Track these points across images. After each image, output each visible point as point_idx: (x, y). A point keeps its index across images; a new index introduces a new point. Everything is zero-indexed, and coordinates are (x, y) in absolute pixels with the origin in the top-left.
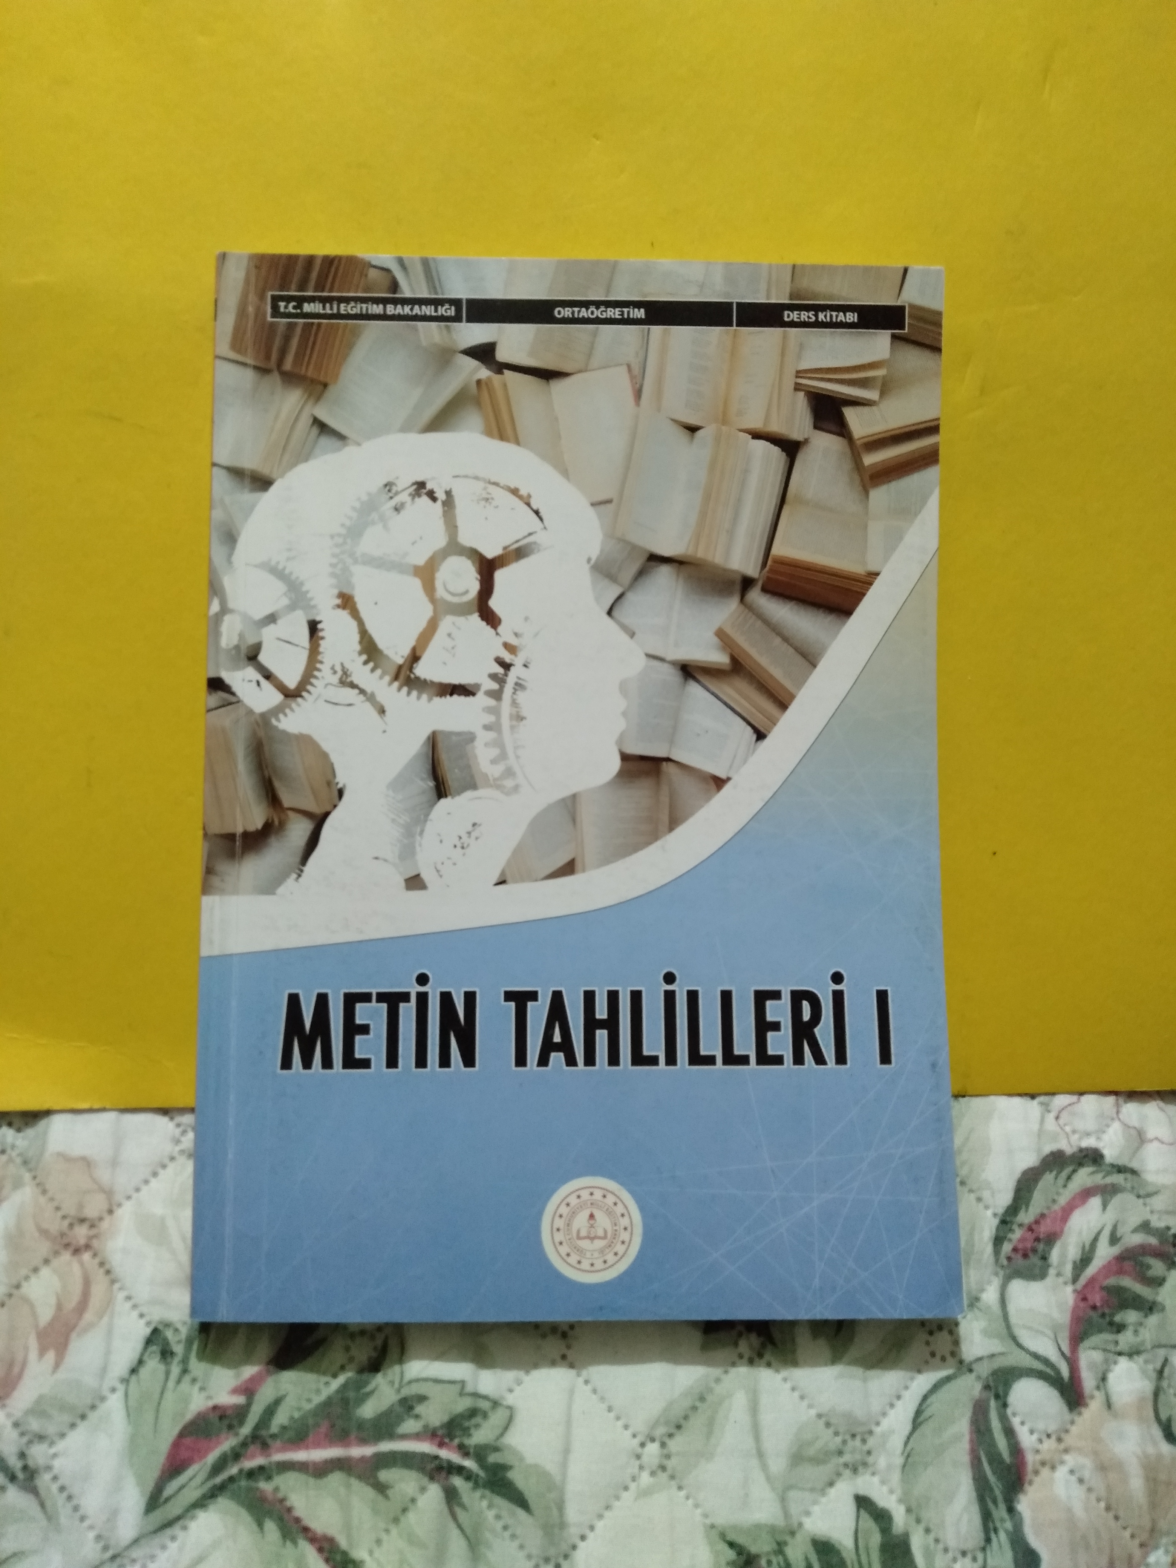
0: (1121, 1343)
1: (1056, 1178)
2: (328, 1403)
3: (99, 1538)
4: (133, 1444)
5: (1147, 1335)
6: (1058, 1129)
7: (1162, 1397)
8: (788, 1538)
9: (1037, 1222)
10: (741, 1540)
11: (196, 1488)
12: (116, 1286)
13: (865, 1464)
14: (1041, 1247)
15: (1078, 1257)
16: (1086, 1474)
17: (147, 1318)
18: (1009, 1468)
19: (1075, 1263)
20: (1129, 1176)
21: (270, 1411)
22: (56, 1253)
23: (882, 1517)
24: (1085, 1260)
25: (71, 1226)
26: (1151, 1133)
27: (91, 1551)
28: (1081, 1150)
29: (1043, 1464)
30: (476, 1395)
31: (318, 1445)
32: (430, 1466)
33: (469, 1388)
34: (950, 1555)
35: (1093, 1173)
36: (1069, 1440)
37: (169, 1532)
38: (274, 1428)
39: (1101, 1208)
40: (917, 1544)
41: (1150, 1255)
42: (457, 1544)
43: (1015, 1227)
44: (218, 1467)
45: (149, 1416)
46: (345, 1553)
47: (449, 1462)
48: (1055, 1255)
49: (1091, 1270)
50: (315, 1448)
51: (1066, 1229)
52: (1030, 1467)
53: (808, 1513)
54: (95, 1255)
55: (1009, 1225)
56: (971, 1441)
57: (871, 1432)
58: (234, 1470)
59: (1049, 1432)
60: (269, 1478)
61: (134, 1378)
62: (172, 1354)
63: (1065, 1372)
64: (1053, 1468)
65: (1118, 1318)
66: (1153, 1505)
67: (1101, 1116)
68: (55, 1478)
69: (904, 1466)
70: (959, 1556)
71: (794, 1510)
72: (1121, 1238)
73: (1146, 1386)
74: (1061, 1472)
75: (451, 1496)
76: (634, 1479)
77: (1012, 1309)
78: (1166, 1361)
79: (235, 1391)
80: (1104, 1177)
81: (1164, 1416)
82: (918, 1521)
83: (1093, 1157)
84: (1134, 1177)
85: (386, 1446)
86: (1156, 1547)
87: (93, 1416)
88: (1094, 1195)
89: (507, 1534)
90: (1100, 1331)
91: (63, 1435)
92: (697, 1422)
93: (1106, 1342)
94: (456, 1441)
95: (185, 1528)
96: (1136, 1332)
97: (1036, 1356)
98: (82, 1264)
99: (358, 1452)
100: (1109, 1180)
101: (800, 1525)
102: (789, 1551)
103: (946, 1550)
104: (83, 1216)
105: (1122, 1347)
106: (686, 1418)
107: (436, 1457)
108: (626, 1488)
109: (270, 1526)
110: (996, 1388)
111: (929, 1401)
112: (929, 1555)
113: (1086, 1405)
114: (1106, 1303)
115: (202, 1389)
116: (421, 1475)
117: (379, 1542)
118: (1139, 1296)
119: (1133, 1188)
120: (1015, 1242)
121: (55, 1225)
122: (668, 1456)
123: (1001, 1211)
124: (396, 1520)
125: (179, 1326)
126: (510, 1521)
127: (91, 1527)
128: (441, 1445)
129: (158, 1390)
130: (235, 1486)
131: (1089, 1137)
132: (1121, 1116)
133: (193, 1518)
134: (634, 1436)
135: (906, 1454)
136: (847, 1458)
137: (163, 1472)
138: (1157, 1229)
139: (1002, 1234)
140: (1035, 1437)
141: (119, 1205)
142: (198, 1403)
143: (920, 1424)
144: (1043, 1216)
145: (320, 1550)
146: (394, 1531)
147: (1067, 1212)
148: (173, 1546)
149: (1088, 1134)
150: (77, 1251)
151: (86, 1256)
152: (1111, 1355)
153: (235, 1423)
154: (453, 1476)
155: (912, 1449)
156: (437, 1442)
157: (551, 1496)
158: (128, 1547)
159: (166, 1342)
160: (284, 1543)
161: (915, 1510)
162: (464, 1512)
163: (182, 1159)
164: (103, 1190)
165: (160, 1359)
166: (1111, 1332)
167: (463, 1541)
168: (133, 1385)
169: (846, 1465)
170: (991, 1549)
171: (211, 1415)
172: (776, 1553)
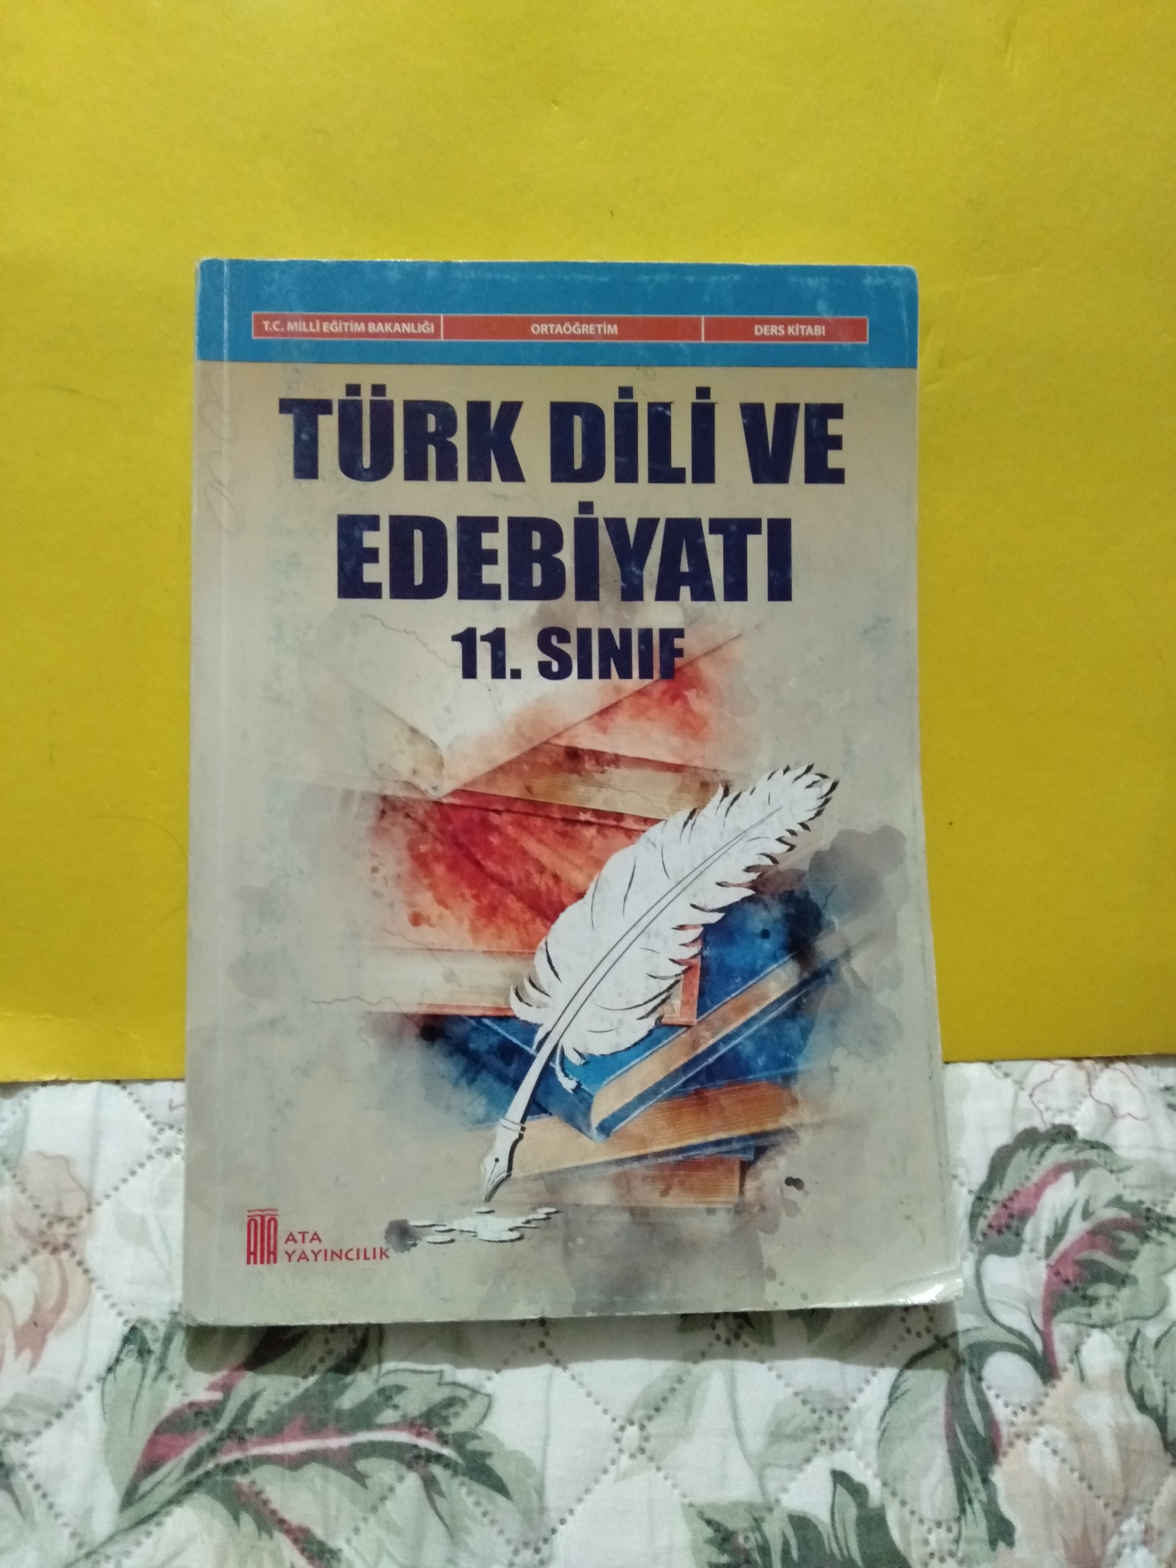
0: (1094, 1315)
1: (1029, 1155)
2: (306, 1395)
3: (73, 1535)
4: (109, 1441)
5: (1119, 1308)
6: (1032, 1106)
7: (1134, 1368)
8: (765, 1514)
9: (1011, 1199)
10: (717, 1517)
11: (171, 1485)
12: (94, 1286)
13: (841, 1440)
14: (1015, 1223)
15: (1051, 1232)
16: (1061, 1445)
17: (126, 1317)
18: (984, 1441)
19: (1048, 1239)
20: (1102, 1152)
21: (247, 1406)
22: (35, 1252)
23: (858, 1491)
24: (1058, 1235)
25: (50, 1224)
26: (1123, 1109)
27: (65, 1548)
28: (1055, 1127)
29: (1018, 1436)
30: (455, 1384)
31: (294, 1438)
32: (408, 1456)
33: (447, 1378)
34: (926, 1526)
35: (1065, 1150)
36: (1043, 1412)
37: (143, 1528)
38: (251, 1422)
39: (1073, 1183)
40: (892, 1517)
41: (1124, 1229)
42: (435, 1530)
43: (990, 1204)
44: (192, 1465)
45: (126, 1413)
46: (321, 1544)
47: (427, 1450)
48: (1028, 1232)
49: (1064, 1245)
50: (290, 1441)
51: (1039, 1205)
52: (1005, 1439)
53: (785, 1490)
54: (73, 1254)
55: (984, 1202)
56: (947, 1414)
57: (847, 1409)
58: (210, 1465)
59: (1024, 1404)
60: (246, 1471)
61: (111, 1376)
62: (149, 1352)
63: (1039, 1345)
64: (1028, 1440)
65: (1090, 1292)
66: (1127, 1474)
67: (1073, 1093)
68: (30, 1476)
69: (880, 1440)
70: (934, 1527)
71: (772, 1486)
72: (1092, 1214)
73: (1119, 1358)
74: (1036, 1444)
75: (430, 1484)
76: (613, 1462)
77: (987, 1284)
78: (1138, 1333)
79: (212, 1387)
80: (1077, 1153)
81: (1136, 1387)
82: (894, 1494)
83: (1066, 1134)
84: (1108, 1153)
85: (364, 1437)
86: (1129, 1516)
87: (68, 1415)
88: (1067, 1171)
89: (486, 1520)
90: (1073, 1304)
91: (38, 1434)
92: (677, 1403)
93: (1079, 1315)
94: (435, 1430)
95: (159, 1524)
96: (1109, 1305)
97: (1010, 1330)
98: (60, 1264)
99: (335, 1443)
100: (1083, 1156)
101: (778, 1501)
102: (767, 1528)
103: (921, 1521)
104: (62, 1214)
105: (1096, 1319)
106: (665, 1400)
107: (415, 1447)
108: (605, 1471)
109: (247, 1521)
110: (971, 1361)
111: (905, 1375)
112: (904, 1527)
113: (1058, 1377)
114: (1078, 1277)
115: (178, 1387)
116: (398, 1464)
117: (357, 1530)
118: (1111, 1269)
119: (1106, 1163)
120: (990, 1219)
121: (34, 1223)
122: (647, 1439)
123: (976, 1187)
124: (374, 1509)
125: (157, 1323)
126: (490, 1508)
127: (66, 1525)
128: (419, 1434)
129: (135, 1388)
130: (209, 1482)
131: (1062, 1114)
132: (1093, 1093)
133: (168, 1514)
134: (614, 1420)
135: (882, 1429)
136: (824, 1434)
137: (138, 1469)
138: (1130, 1204)
139: (977, 1210)
140: (1010, 1410)
141: (99, 1204)
142: (174, 1400)
143: (897, 1398)
144: (1016, 1192)
145: (296, 1541)
146: (372, 1520)
147: (1040, 1189)
148: (148, 1543)
149: (1061, 1111)
150: (55, 1250)
151: (65, 1255)
152: (1084, 1329)
153: (211, 1419)
154: (431, 1464)
155: (888, 1423)
156: (415, 1431)
157: (531, 1481)
158: (104, 1544)
159: (144, 1340)
160: (260, 1535)
161: (891, 1483)
162: (443, 1500)
163: (160, 1158)
164: (83, 1190)
165: (137, 1358)
166: (1084, 1305)
167: (442, 1528)
168: (109, 1385)
169: (823, 1442)
170: (966, 1519)
171: (187, 1411)
172: (753, 1530)
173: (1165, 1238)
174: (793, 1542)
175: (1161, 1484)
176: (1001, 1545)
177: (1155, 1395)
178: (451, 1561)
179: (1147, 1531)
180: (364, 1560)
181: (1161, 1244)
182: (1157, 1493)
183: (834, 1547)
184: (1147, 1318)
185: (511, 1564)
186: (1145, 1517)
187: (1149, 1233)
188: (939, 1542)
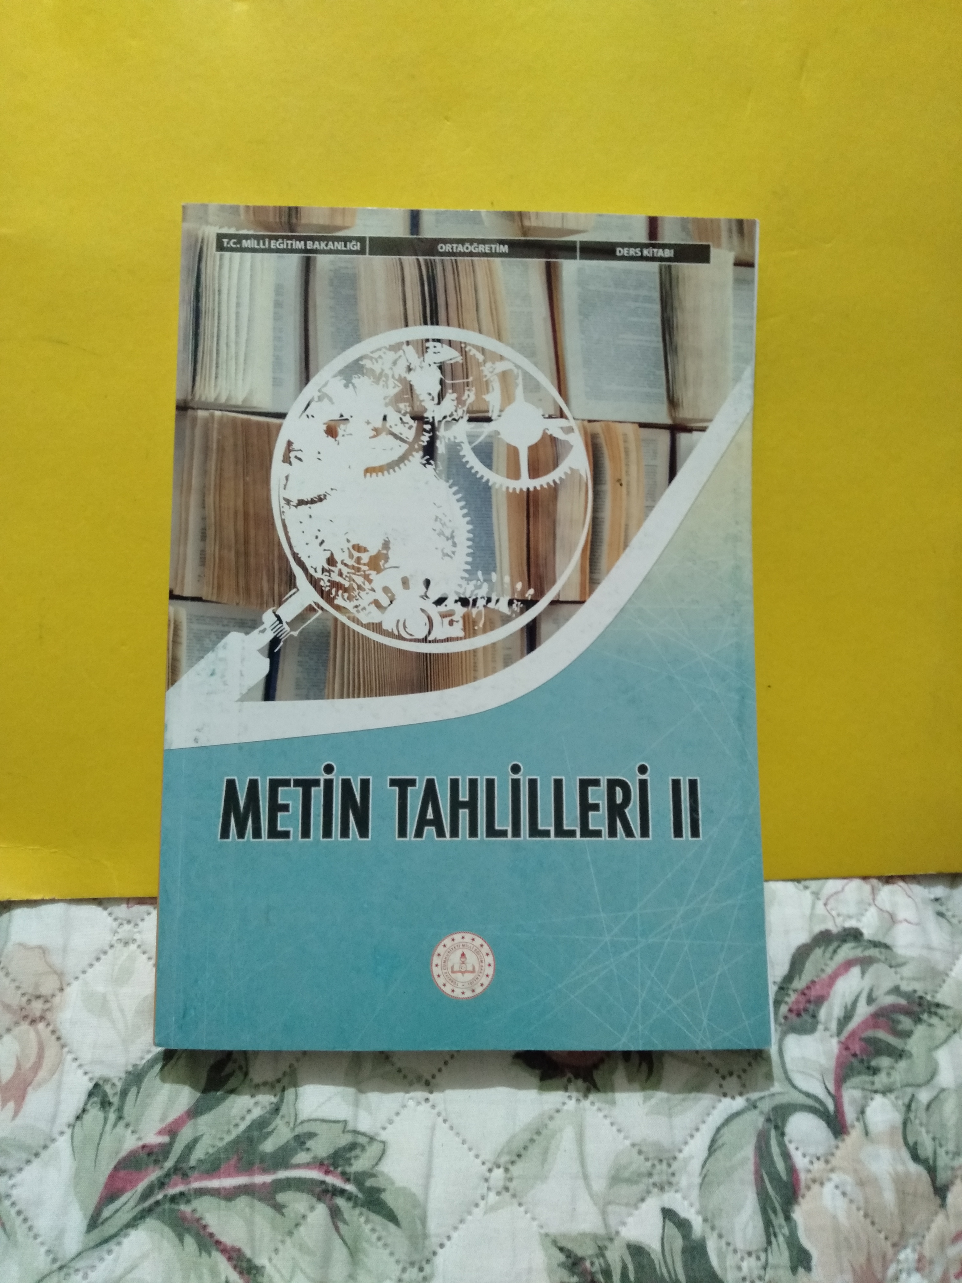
0: (876, 1083)
1: (824, 952)
2: (236, 1142)
3: (49, 1252)
4: (77, 1176)
5: (897, 1076)
6: (827, 914)
7: (909, 1127)
8: (607, 1243)
9: (808, 988)
10: (569, 1246)
11: (129, 1211)
12: (66, 1050)
13: (670, 1184)
14: (811, 1007)
15: (842, 1014)
16: (849, 1189)
17: (90, 1075)
18: (785, 1185)
19: (839, 1020)
20: (883, 950)
21: (190, 1148)
22: (17, 1023)
23: (683, 1225)
24: (848, 1017)
25: (29, 1001)
26: (902, 914)
27: (42, 1263)
28: (845, 929)
29: (814, 1181)
30: (356, 1132)
31: (229, 1175)
32: (318, 1190)
33: (350, 1127)
34: (739, 1255)
35: (854, 948)
36: (834, 1162)
37: (106, 1247)
38: (192, 1163)
39: (859, 975)
40: (712, 1248)
41: (901, 1013)
42: (340, 1253)
43: (791, 992)
44: (145, 1196)
45: (91, 1154)
46: (249, 1261)
47: (333, 1186)
48: (822, 1014)
49: (853, 1025)
50: (226, 1177)
51: (832, 993)
52: (803, 1184)
53: (624, 1224)
54: (48, 1025)
55: (786, 991)
56: (755, 1163)
57: (675, 1158)
58: (159, 1196)
59: (818, 1155)
60: (188, 1202)
61: (79, 1123)
62: (110, 1104)
63: (831, 1106)
64: (822, 1184)
65: (873, 1063)
66: (903, 1212)
67: (860, 902)
68: (14, 1204)
69: (701, 1185)
70: (746, 1256)
71: (613, 1221)
72: (876, 999)
73: (896, 1117)
74: (829, 1187)
75: (335, 1213)
76: (483, 1198)
77: (787, 1058)
78: (913, 1097)
79: (160, 1133)
80: (863, 951)
81: (911, 1141)
82: (713, 1228)
83: (854, 935)
84: (888, 951)
85: (282, 1174)
86: (905, 1247)
87: (45, 1154)
88: (855, 965)
89: (380, 1244)
90: (859, 1073)
91: (20, 1170)
92: (535, 1151)
93: (865, 1082)
94: (340, 1169)
95: (119, 1244)
96: (889, 1074)
97: (808, 1095)
98: (37, 1032)
99: (260, 1179)
100: (867, 953)
101: (617, 1233)
102: (608, 1254)
103: (735, 1251)
104: (38, 993)
105: (878, 1086)
106: (525, 1148)
107: (323, 1182)
108: (477, 1205)
109: (189, 1240)
110: (776, 1119)
111: (722, 1132)
112: (722, 1256)
113: (847, 1133)
114: (863, 1051)
115: (133, 1132)
116: (310, 1197)
117: (276, 1250)
118: (891, 1046)
119: (886, 959)
120: (790, 1005)
121: (16, 1000)
122: (511, 1179)
123: (779, 980)
124: (290, 1233)
125: (116, 1081)
126: (384, 1234)
127: (42, 1244)
128: (327, 1172)
129: (98, 1133)
130: (159, 1209)
131: (851, 919)
132: (876, 903)
133: (126, 1235)
134: (483, 1163)
135: (703, 1175)
136: (656, 1179)
137: (101, 1199)
138: (906, 993)
139: (781, 996)
140: (807, 1160)
141: (69, 984)
142: (130, 1143)
143: (715, 1150)
144: (813, 982)
145: (230, 1259)
146: (289, 1242)
147: (832, 979)
148: (109, 1259)
149: (850, 917)
150: (33, 1022)
151: (41, 1026)
152: (868, 1093)
153: (161, 1158)
154: (336, 1197)
155: (708, 1171)
156: (324, 1170)
157: (416, 1212)
158: (73, 1259)
159: (105, 1095)
160: (200, 1254)
161: (709, 1219)
162: (345, 1226)
163: (119, 946)
164: (55, 972)
165: (100, 1108)
166: (869, 1074)
167: (345, 1250)
168: (77, 1129)
169: (655, 1185)
170: (772, 1251)
171: (141, 1152)
172: (597, 1256)
173: (935, 1020)
174: (631, 1267)
175: (932, 1221)
176: (801, 1270)
177: (927, 1149)
178: (351, 1276)
179: (920, 1260)
180: (282, 1276)
181: (930, 1025)
182: (928, 1229)
183: (664, 1271)
184: (919, 1086)
185: (400, 1280)
186: (918, 1248)
187: (921, 1016)
188: (750, 1269)
